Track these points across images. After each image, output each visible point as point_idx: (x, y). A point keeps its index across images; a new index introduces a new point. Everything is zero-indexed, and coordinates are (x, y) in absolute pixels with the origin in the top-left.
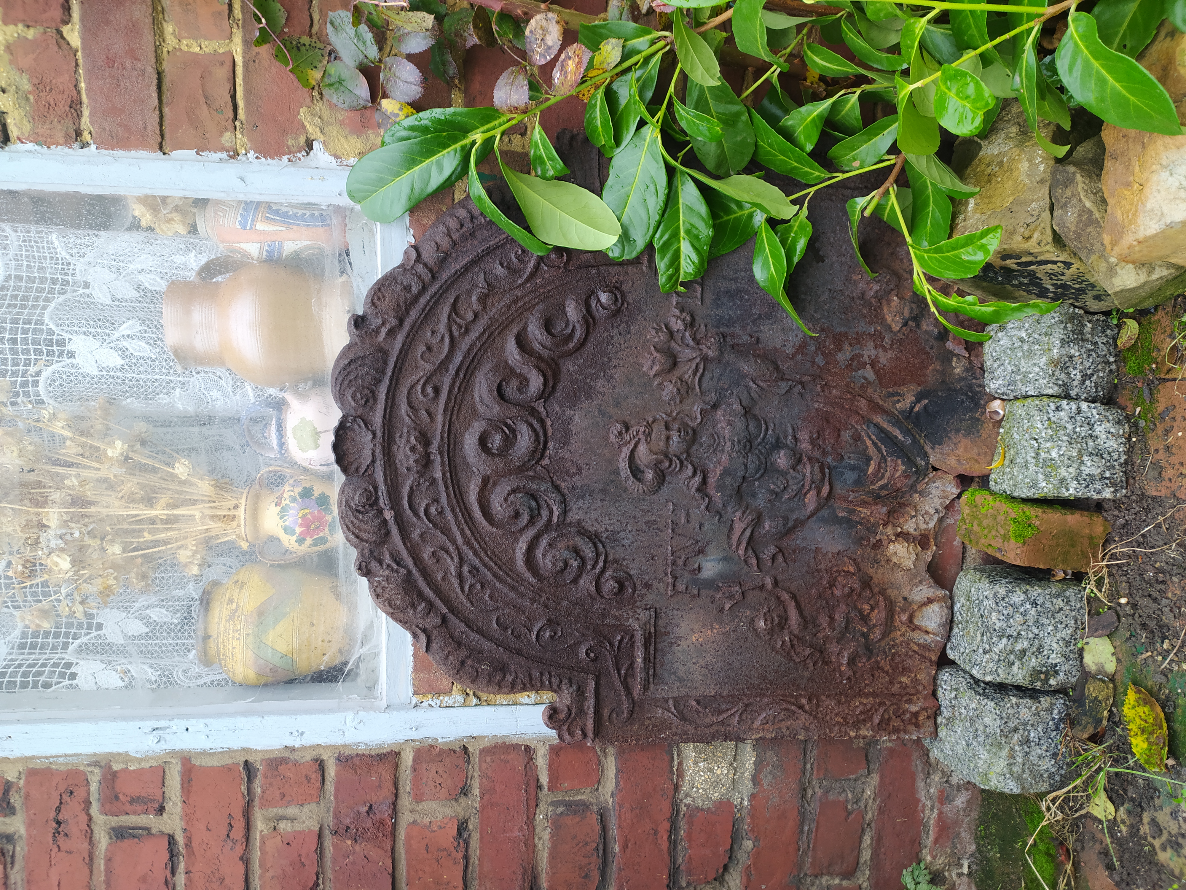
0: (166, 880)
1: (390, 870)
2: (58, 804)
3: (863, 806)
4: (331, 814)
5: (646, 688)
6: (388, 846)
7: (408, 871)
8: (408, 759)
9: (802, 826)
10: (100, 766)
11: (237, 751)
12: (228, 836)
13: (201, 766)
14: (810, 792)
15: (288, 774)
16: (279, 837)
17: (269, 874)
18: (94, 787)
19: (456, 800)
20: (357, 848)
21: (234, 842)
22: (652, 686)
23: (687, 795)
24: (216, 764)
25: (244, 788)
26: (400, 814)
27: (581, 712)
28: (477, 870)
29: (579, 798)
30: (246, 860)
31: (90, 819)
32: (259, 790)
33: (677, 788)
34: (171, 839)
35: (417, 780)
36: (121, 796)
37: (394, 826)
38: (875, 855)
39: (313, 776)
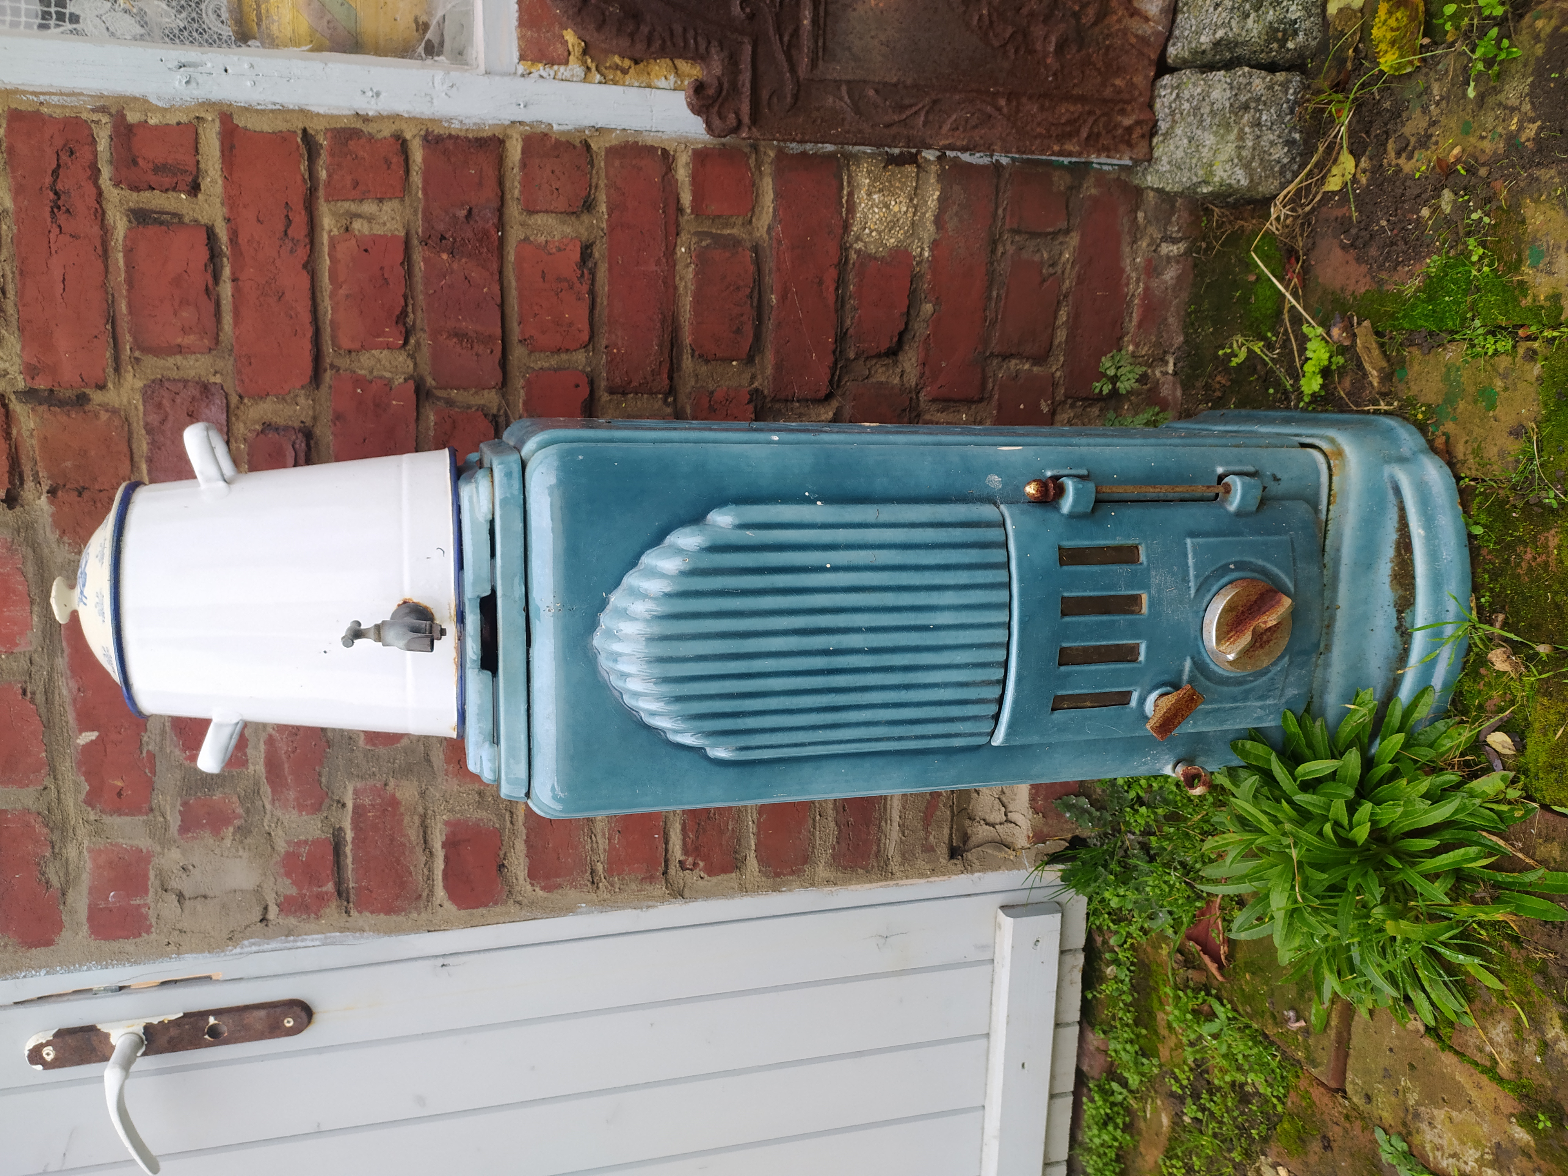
0: (207, 289)
1: (499, 301)
2: (54, 165)
3: (1059, 271)
4: (420, 216)
5: (814, 64)
6: (495, 266)
7: (520, 305)
8: (515, 151)
9: (990, 288)
10: (110, 114)
11: (293, 111)
12: (286, 232)
13: (246, 129)
14: (1000, 249)
15: (361, 153)
16: (353, 241)
17: (343, 292)
18: (103, 145)
19: (578, 217)
20: (455, 266)
21: (295, 242)
22: (820, 63)
23: (858, 238)
24: (267, 128)
25: (303, 167)
26: (508, 228)
27: (735, 88)
28: (606, 313)
29: (728, 232)
30: (310, 267)
31: (100, 194)
32: (323, 174)
33: (846, 227)
34: (211, 234)
35: (527, 182)
36: (141, 162)
37: (502, 241)
38: (1071, 337)
39: (394, 160)
